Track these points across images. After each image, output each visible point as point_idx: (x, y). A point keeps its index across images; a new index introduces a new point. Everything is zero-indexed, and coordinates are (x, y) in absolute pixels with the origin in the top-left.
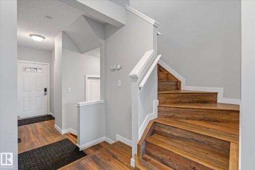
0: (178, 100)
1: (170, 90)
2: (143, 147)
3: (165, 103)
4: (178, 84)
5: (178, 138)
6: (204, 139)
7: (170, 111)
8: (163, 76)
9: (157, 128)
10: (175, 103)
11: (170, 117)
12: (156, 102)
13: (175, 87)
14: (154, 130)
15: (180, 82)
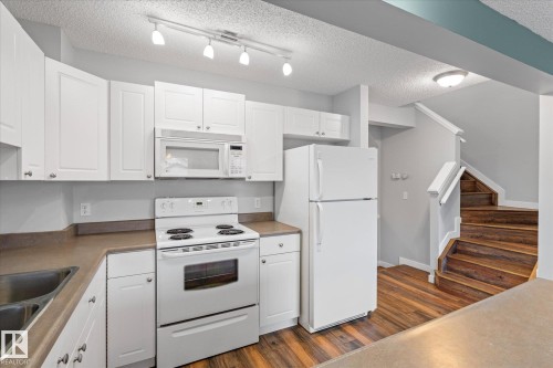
0: (490, 219)
1: (478, 206)
2: (444, 262)
3: (470, 221)
4: (492, 198)
5: (486, 256)
6: (514, 256)
7: (477, 231)
8: (467, 185)
9: (459, 247)
10: (485, 222)
11: (477, 237)
12: (458, 220)
13: (487, 202)
14: (456, 248)
15: (496, 194)
